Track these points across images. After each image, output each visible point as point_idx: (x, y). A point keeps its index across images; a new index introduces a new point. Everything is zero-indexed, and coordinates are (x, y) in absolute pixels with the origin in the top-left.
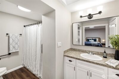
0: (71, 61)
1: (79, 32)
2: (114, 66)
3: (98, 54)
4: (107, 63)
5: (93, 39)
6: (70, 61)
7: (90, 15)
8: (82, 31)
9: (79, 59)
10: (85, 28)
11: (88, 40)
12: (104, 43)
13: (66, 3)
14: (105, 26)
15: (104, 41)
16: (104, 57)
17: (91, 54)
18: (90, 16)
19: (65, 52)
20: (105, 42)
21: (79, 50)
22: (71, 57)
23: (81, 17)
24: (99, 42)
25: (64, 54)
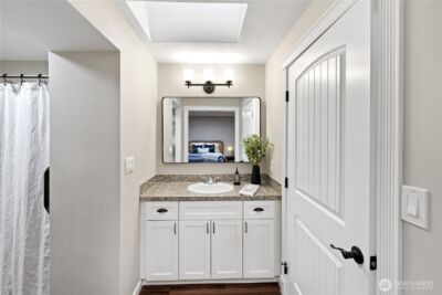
0: (165, 211)
1: (174, 123)
2: (251, 194)
3: (224, 179)
4: (241, 192)
5: (206, 146)
6: (161, 211)
7: (209, 83)
8: (182, 122)
9: (187, 199)
10: (190, 112)
11: (194, 150)
12: (230, 155)
13: (149, 35)
14: (233, 113)
15: (230, 149)
16: (235, 184)
17: (211, 181)
18: (209, 87)
19: (143, 188)
20: (233, 152)
21: (182, 179)
22: (166, 199)
23: (189, 84)
24: (220, 154)
25: (141, 193)
